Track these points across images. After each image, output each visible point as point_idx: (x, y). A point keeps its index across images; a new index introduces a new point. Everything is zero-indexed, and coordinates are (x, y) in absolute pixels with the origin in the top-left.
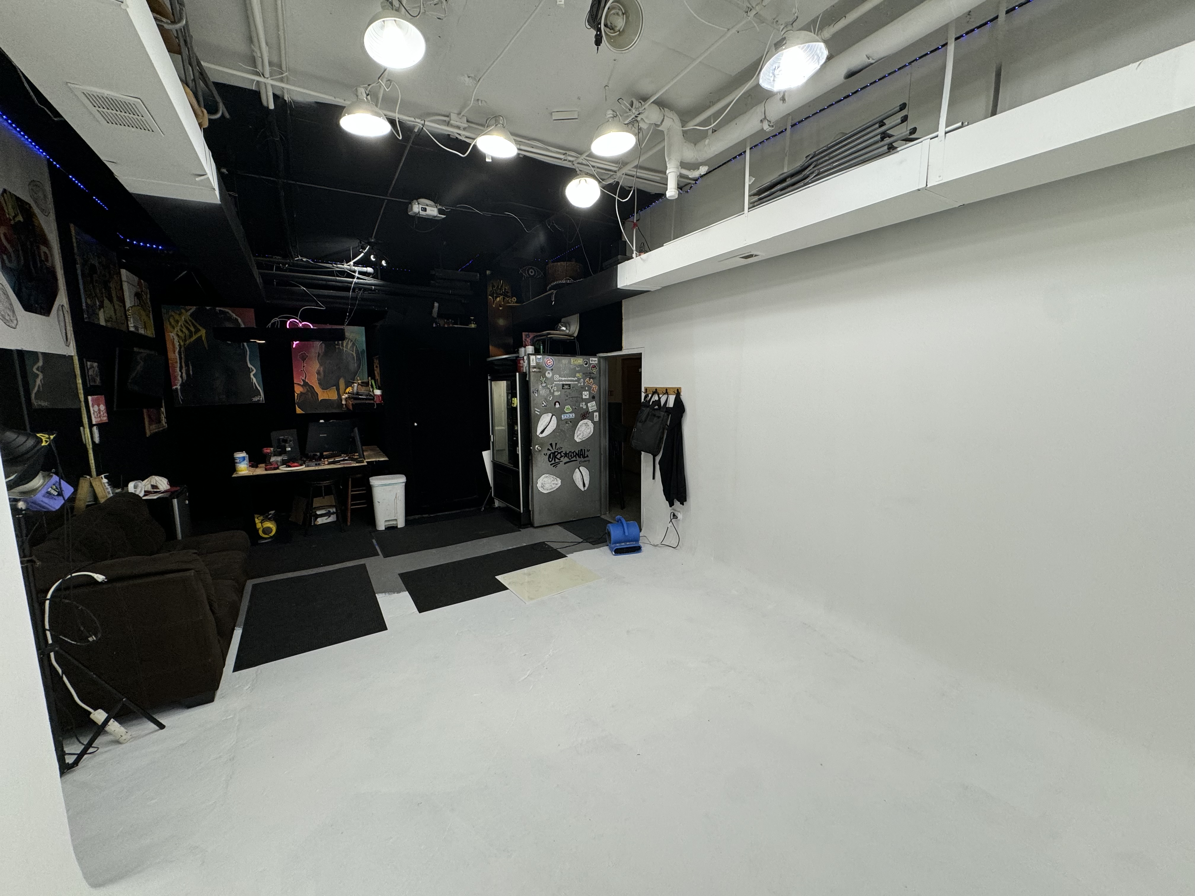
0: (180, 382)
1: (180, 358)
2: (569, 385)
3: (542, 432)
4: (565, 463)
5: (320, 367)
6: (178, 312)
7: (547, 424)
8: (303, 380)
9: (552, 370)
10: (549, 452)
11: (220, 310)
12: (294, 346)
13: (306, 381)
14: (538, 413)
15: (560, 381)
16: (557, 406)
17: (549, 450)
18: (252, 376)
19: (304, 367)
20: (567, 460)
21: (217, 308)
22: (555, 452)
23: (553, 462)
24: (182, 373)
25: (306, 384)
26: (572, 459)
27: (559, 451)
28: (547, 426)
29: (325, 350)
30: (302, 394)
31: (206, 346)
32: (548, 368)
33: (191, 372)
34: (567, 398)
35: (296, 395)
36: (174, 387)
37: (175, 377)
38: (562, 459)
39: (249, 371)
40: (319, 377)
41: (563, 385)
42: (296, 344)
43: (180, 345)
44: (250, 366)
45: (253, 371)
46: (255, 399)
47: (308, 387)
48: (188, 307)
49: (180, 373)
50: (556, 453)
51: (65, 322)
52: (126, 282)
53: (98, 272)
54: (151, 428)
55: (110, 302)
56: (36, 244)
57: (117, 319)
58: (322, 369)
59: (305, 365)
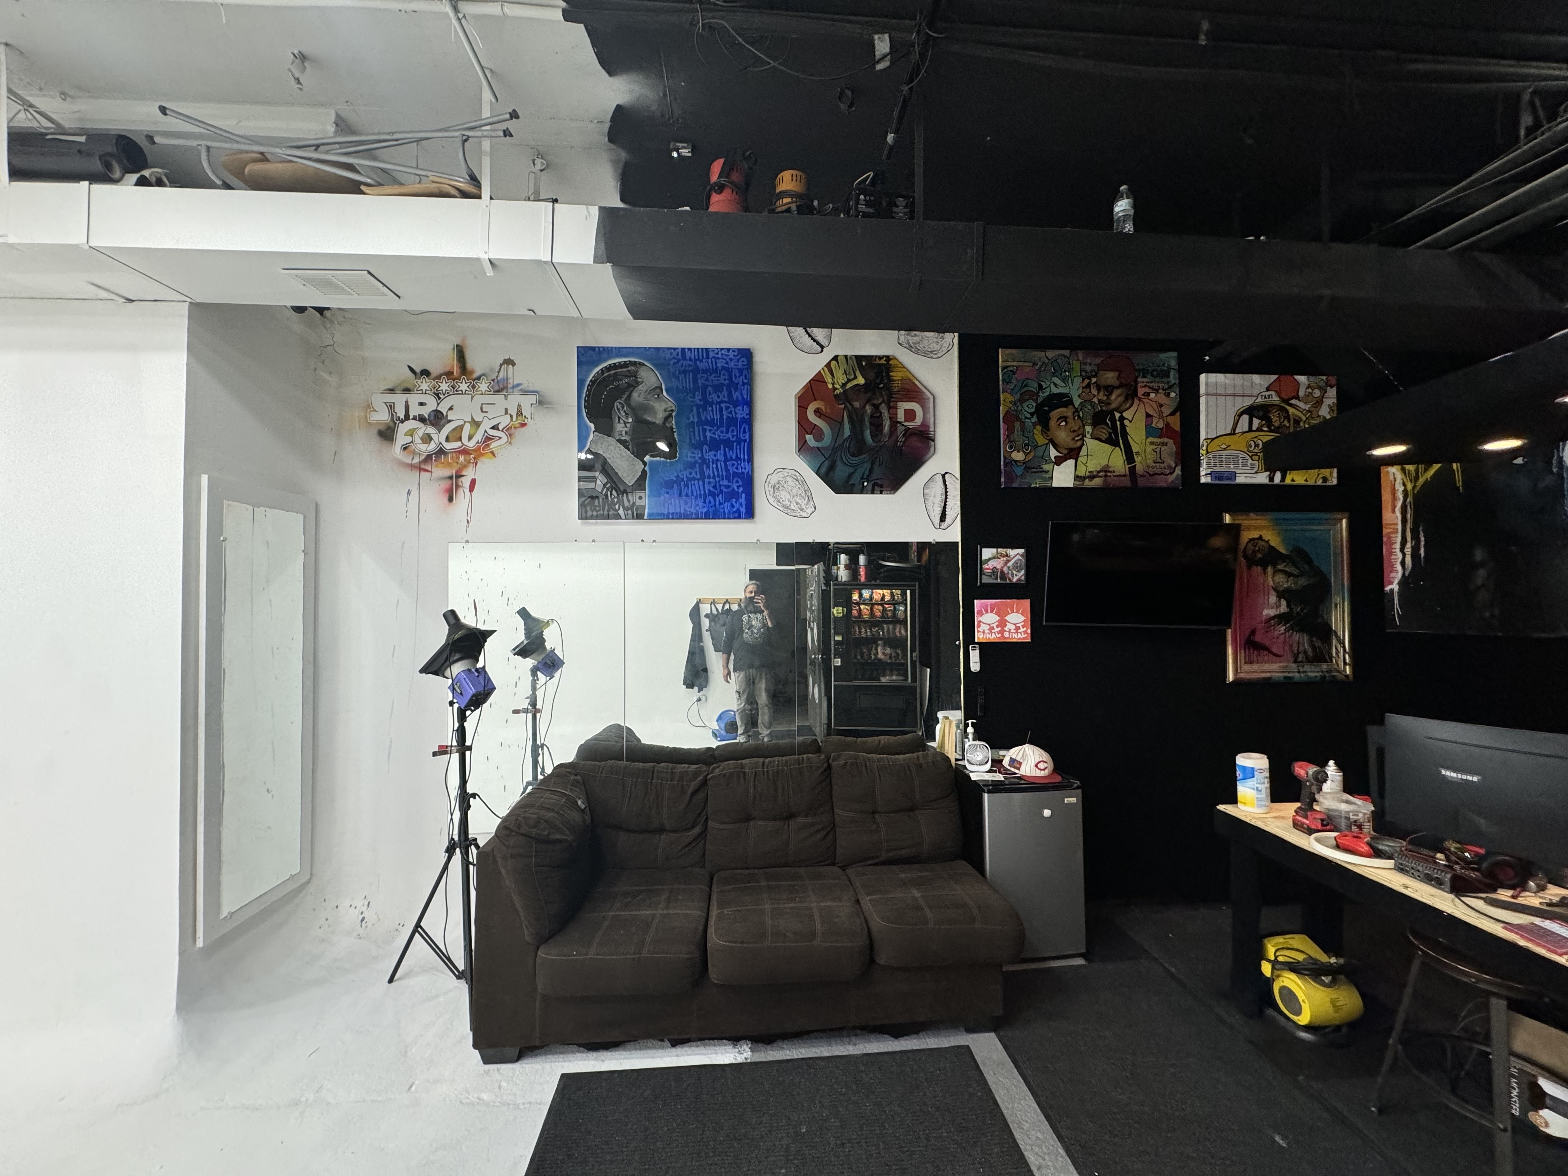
0: (1400, 575)
1: (1404, 521)
24: (1404, 555)
31: (1459, 483)
33: (1421, 552)
36: (1388, 588)
37: (1392, 566)
51: (946, 495)
52: (1207, 394)
53: (1077, 402)
54: (1247, 667)
55: (1115, 444)
56: (889, 408)
57: (1133, 470)
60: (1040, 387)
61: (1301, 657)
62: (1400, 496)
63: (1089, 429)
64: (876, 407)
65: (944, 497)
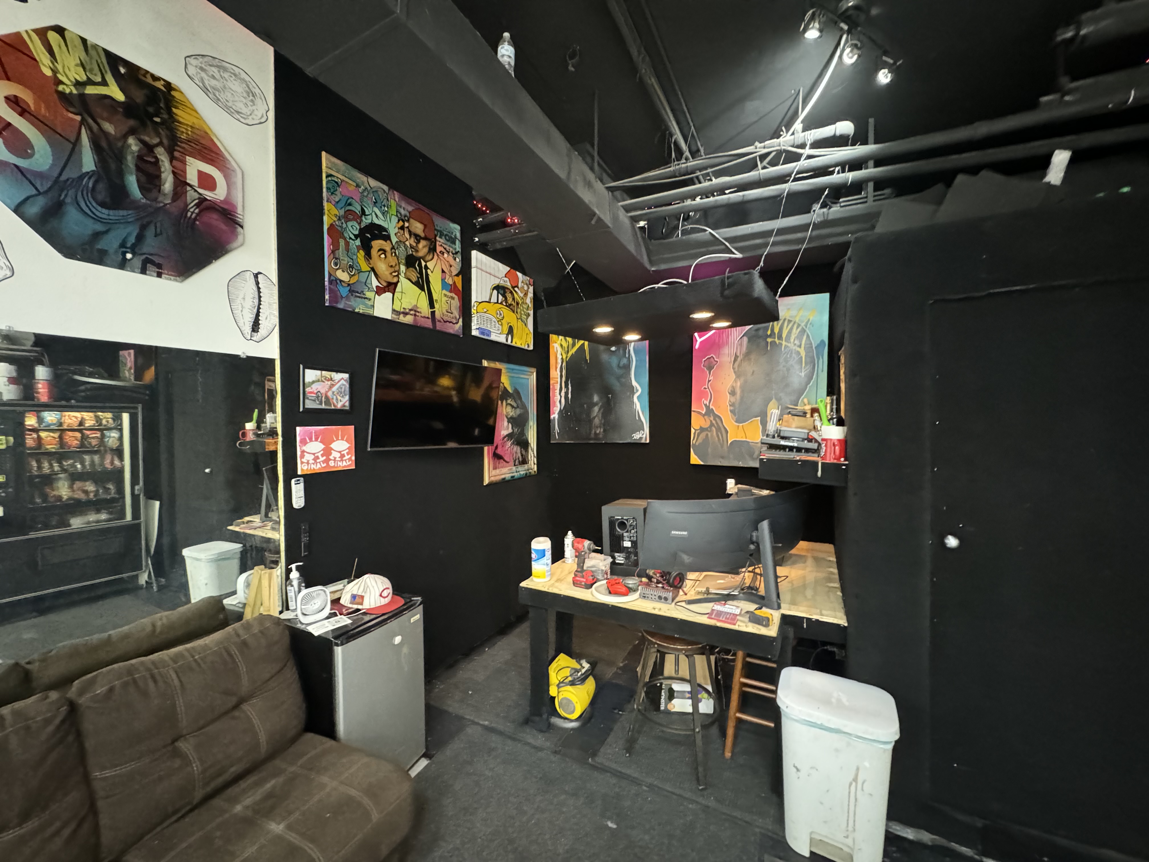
0: (558, 409)
1: (561, 376)
5: (735, 381)
8: (706, 405)
12: (697, 347)
13: (712, 408)
18: (635, 401)
19: (709, 381)
24: (561, 397)
25: (709, 412)
29: (747, 348)
30: (702, 429)
31: (588, 358)
33: (570, 396)
35: (693, 431)
36: (552, 417)
37: (555, 402)
39: (633, 391)
40: (733, 400)
42: (701, 342)
43: (562, 359)
44: (634, 383)
45: (637, 391)
46: (637, 436)
47: (712, 418)
51: (260, 301)
53: (394, 239)
54: (494, 472)
55: (422, 289)
56: (172, 159)
57: (433, 313)
58: (739, 384)
59: (711, 378)
60: (363, 212)
61: (517, 463)
62: (559, 361)
63: (403, 268)
64: (149, 148)
65: (256, 301)
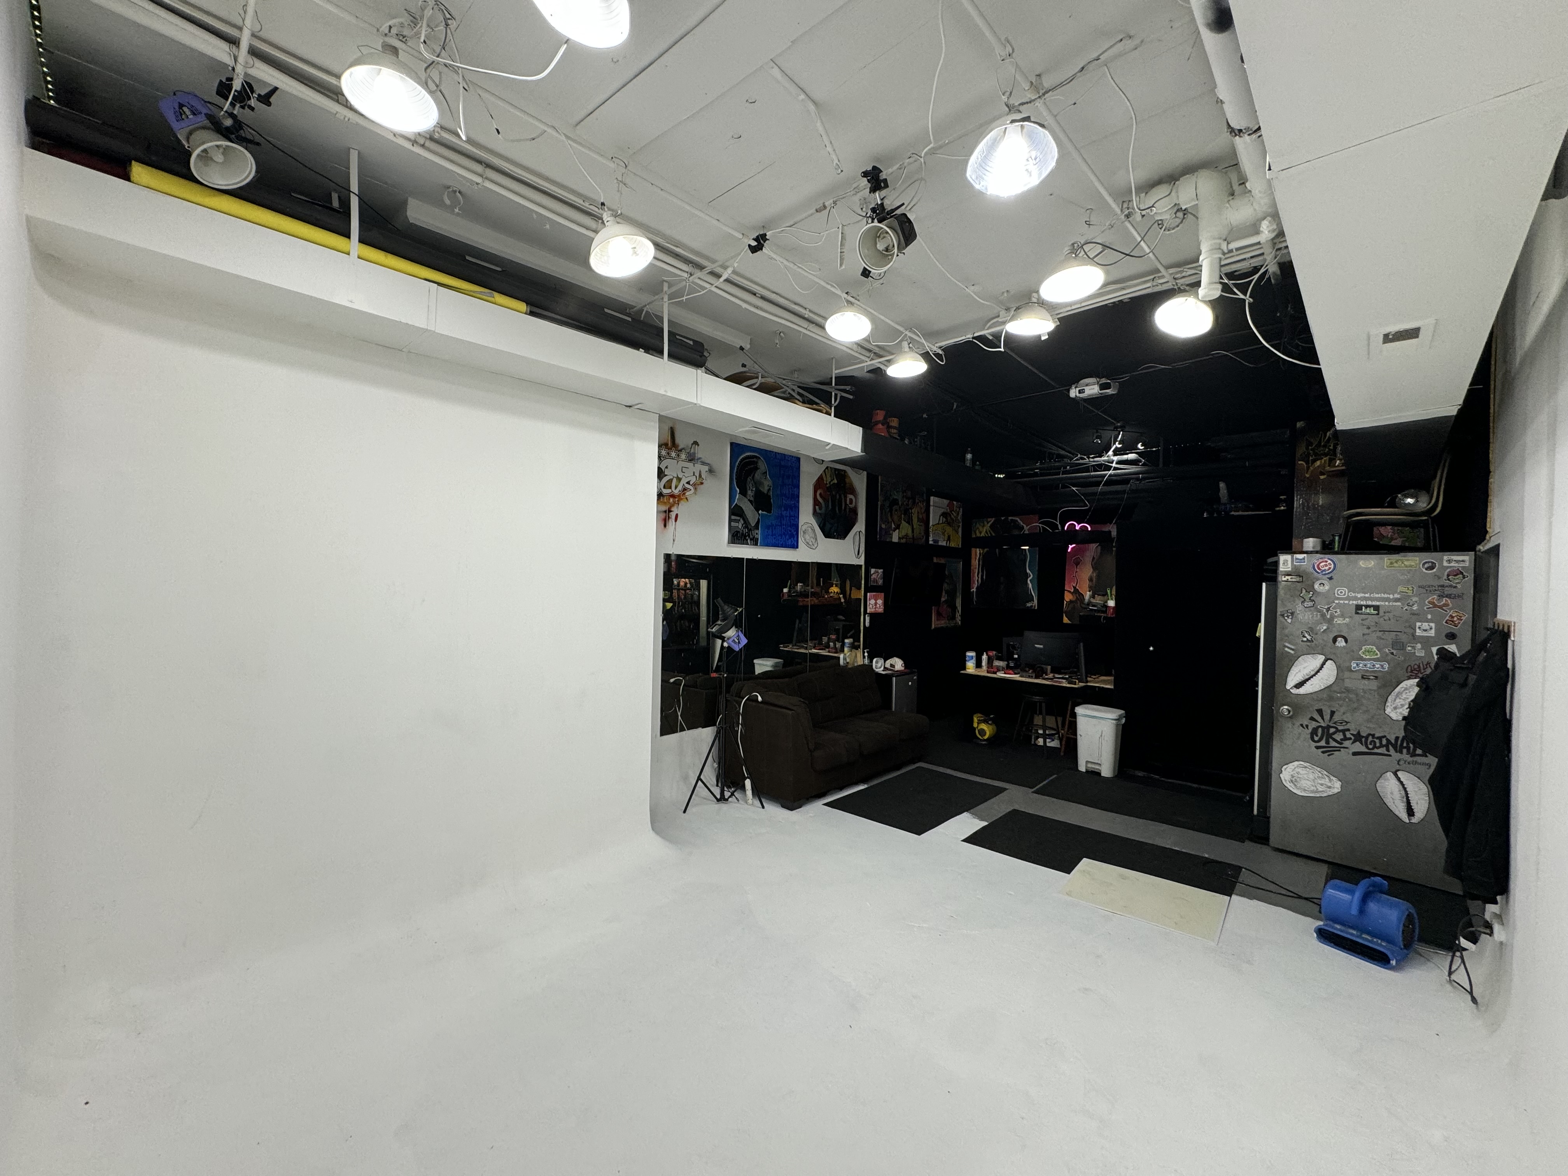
0: (976, 586)
1: (979, 566)
2: (1377, 608)
3: (1299, 685)
4: (1355, 754)
5: (1093, 573)
6: (982, 524)
7: (1313, 673)
8: (1074, 587)
9: (1331, 578)
10: (1314, 725)
11: (1012, 520)
12: (1069, 550)
13: (1077, 588)
14: (1292, 652)
15: (1349, 598)
16: (1341, 643)
17: (1312, 719)
18: (1029, 582)
19: (1076, 572)
20: (1358, 747)
21: (1010, 518)
22: (1329, 727)
23: (1323, 743)
24: (978, 577)
25: (1076, 591)
26: (1376, 751)
27: (1340, 728)
28: (1312, 677)
29: (1100, 553)
30: (1071, 601)
32: (1320, 576)
33: (984, 577)
34: (1367, 631)
35: (1065, 602)
36: (972, 590)
37: (974, 582)
38: (1347, 743)
39: (1027, 576)
40: (1091, 584)
41: (1359, 608)
42: (1072, 548)
43: (980, 553)
44: (1028, 571)
45: (1030, 576)
46: (1029, 605)
47: (1078, 595)
48: (989, 520)
49: (977, 578)
50: (1332, 730)
51: (860, 542)
52: (933, 506)
53: (900, 503)
54: (937, 623)
55: (909, 524)
56: (844, 495)
57: (913, 536)
58: (1095, 575)
59: (1078, 570)
60: (891, 495)
61: (949, 618)
63: (903, 516)
64: (840, 496)
